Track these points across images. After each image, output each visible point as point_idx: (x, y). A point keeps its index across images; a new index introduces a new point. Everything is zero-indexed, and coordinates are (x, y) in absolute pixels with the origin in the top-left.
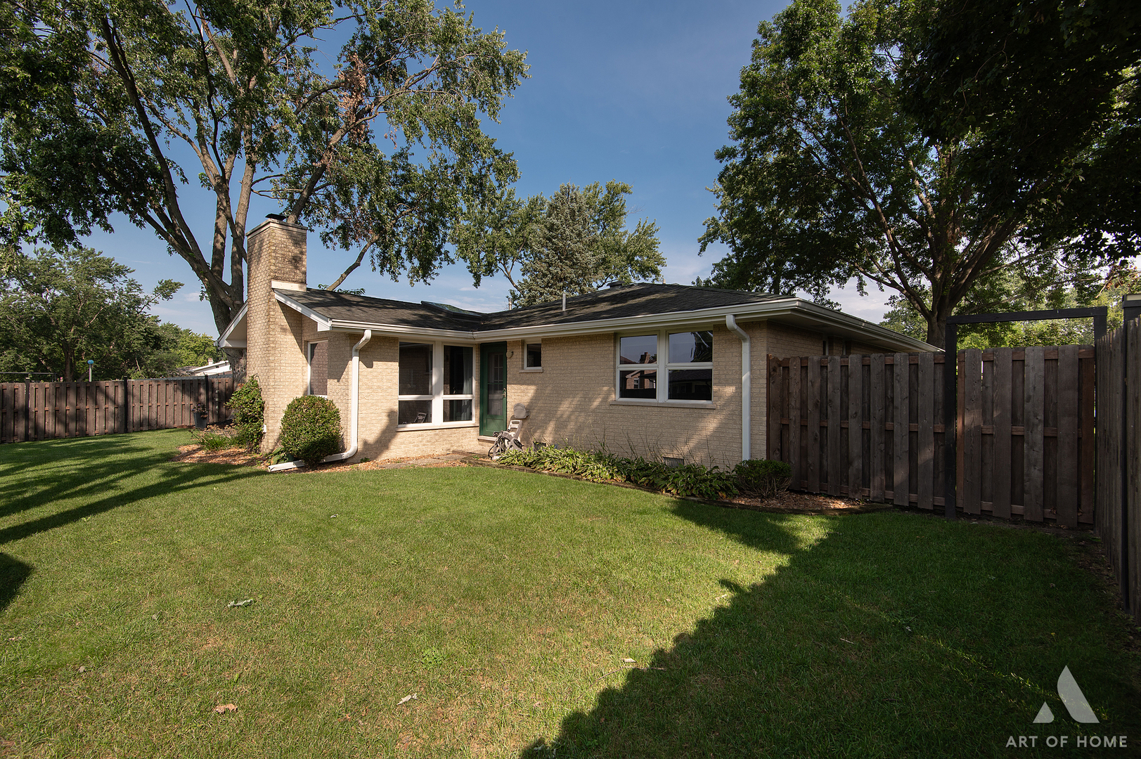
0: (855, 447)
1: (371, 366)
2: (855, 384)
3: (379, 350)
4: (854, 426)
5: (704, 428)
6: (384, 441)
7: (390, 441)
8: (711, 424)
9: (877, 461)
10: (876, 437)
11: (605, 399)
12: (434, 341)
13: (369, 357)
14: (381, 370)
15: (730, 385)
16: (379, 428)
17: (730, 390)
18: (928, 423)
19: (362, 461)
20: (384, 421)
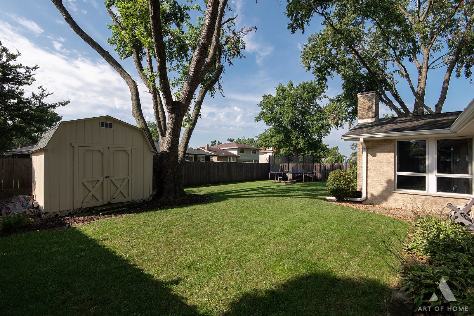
1: (375, 156)
3: (380, 147)
6: (384, 196)
7: (388, 197)
12: (428, 138)
13: (374, 151)
14: (381, 158)
16: (381, 189)
19: (370, 204)
20: (384, 185)
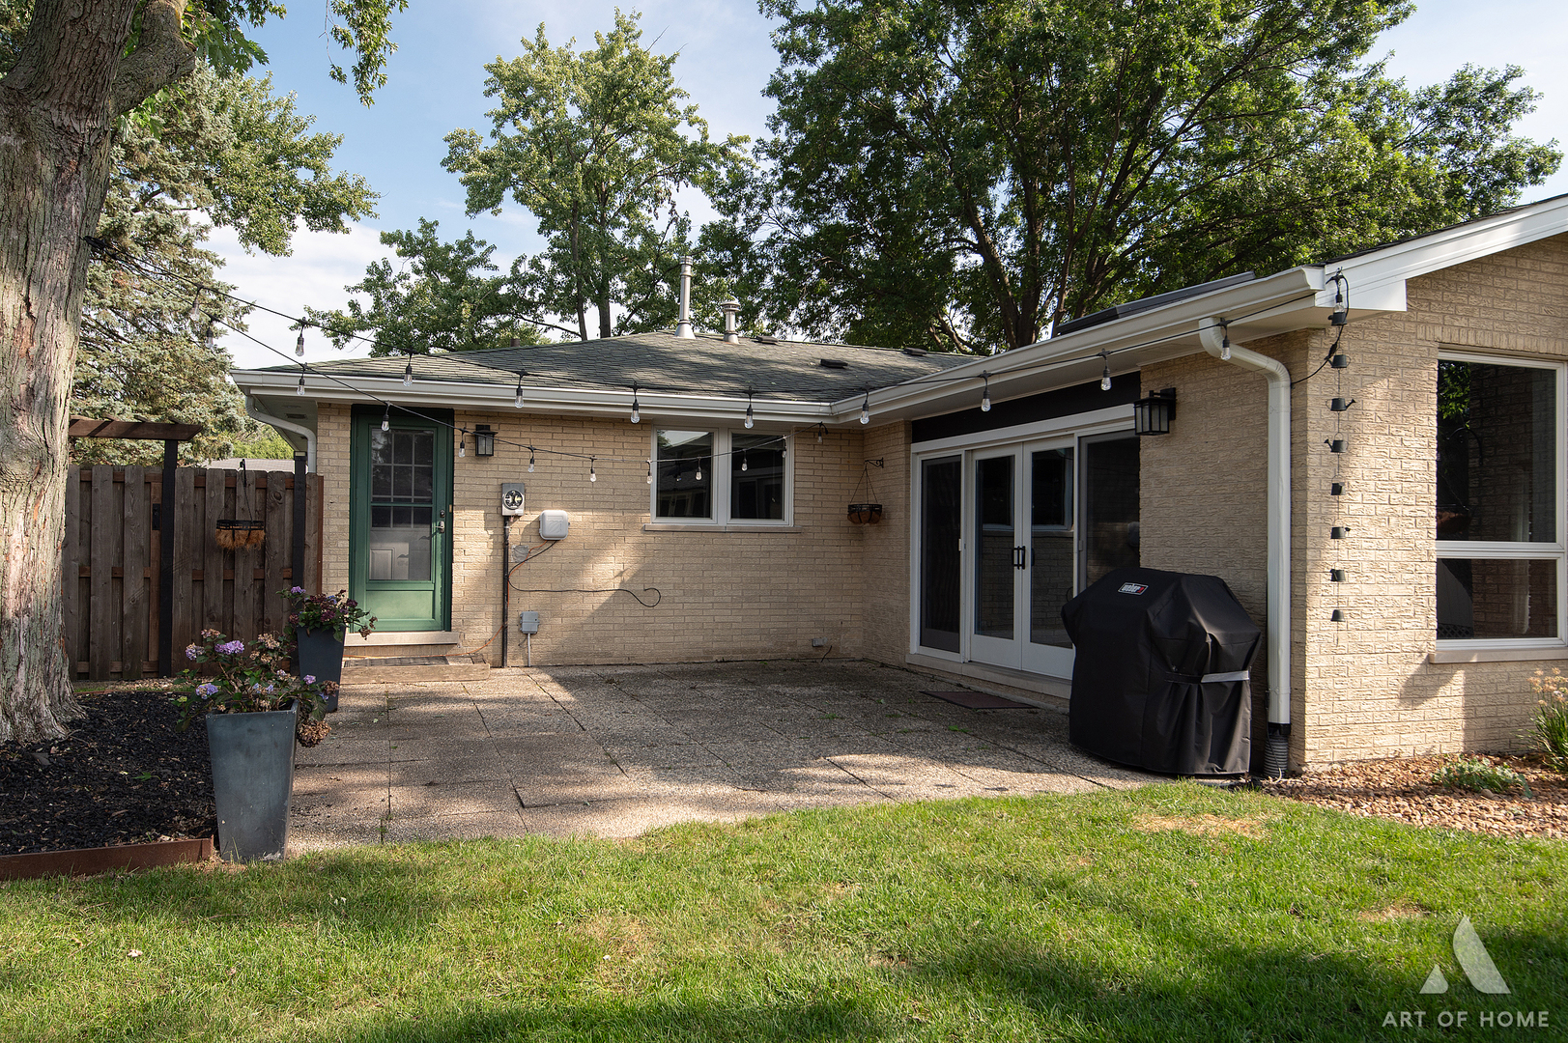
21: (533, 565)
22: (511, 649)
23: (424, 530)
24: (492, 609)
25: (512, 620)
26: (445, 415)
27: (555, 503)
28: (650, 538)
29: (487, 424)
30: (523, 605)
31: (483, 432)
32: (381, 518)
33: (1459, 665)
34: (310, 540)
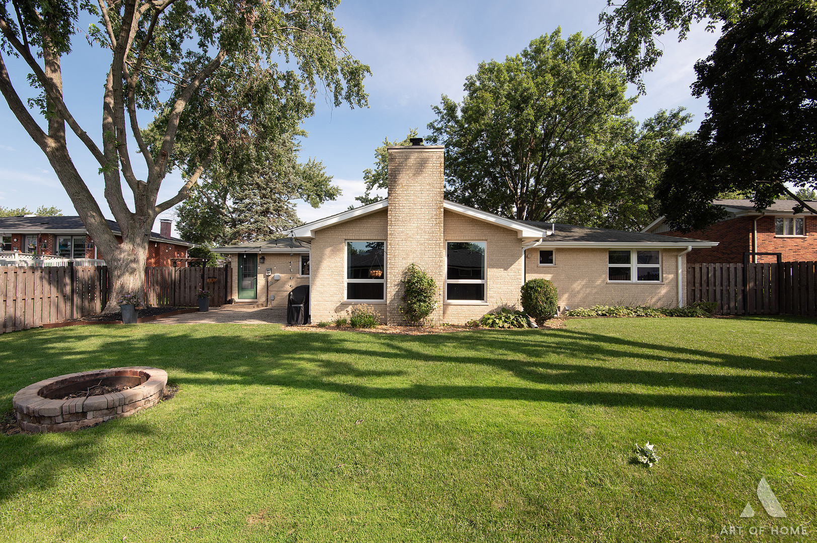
0: (718, 296)
2: (718, 273)
4: (718, 289)
5: (660, 293)
8: (663, 291)
9: (725, 299)
10: (724, 292)
11: (603, 281)
15: (671, 274)
17: (671, 276)
18: (740, 287)
21: (274, 285)
22: (269, 303)
23: (252, 278)
24: (265, 295)
25: (269, 297)
26: (256, 255)
27: (278, 272)
28: (299, 280)
29: (264, 257)
30: (271, 294)
31: (263, 258)
32: (245, 276)
33: (351, 304)
34: (229, 280)
